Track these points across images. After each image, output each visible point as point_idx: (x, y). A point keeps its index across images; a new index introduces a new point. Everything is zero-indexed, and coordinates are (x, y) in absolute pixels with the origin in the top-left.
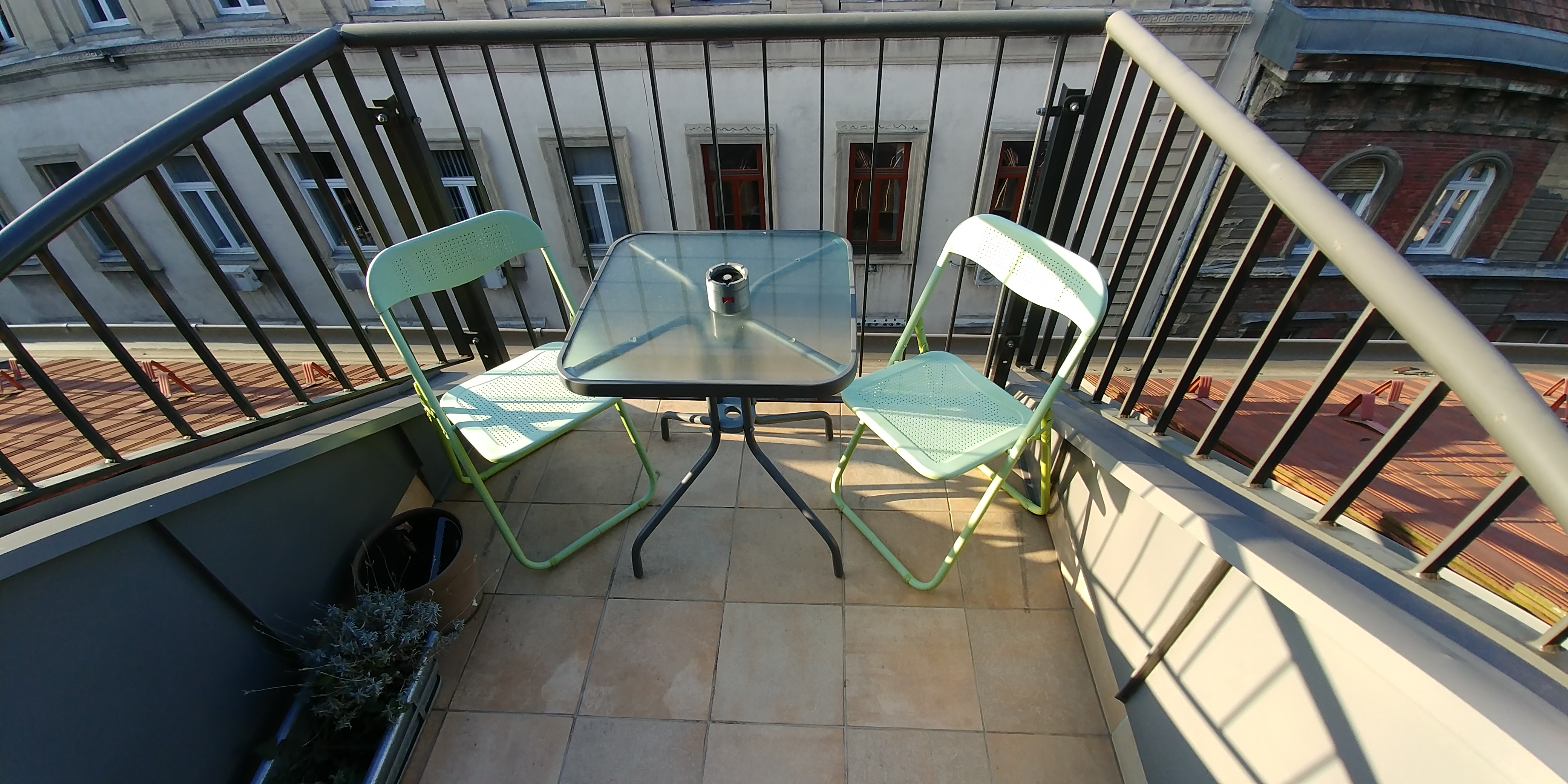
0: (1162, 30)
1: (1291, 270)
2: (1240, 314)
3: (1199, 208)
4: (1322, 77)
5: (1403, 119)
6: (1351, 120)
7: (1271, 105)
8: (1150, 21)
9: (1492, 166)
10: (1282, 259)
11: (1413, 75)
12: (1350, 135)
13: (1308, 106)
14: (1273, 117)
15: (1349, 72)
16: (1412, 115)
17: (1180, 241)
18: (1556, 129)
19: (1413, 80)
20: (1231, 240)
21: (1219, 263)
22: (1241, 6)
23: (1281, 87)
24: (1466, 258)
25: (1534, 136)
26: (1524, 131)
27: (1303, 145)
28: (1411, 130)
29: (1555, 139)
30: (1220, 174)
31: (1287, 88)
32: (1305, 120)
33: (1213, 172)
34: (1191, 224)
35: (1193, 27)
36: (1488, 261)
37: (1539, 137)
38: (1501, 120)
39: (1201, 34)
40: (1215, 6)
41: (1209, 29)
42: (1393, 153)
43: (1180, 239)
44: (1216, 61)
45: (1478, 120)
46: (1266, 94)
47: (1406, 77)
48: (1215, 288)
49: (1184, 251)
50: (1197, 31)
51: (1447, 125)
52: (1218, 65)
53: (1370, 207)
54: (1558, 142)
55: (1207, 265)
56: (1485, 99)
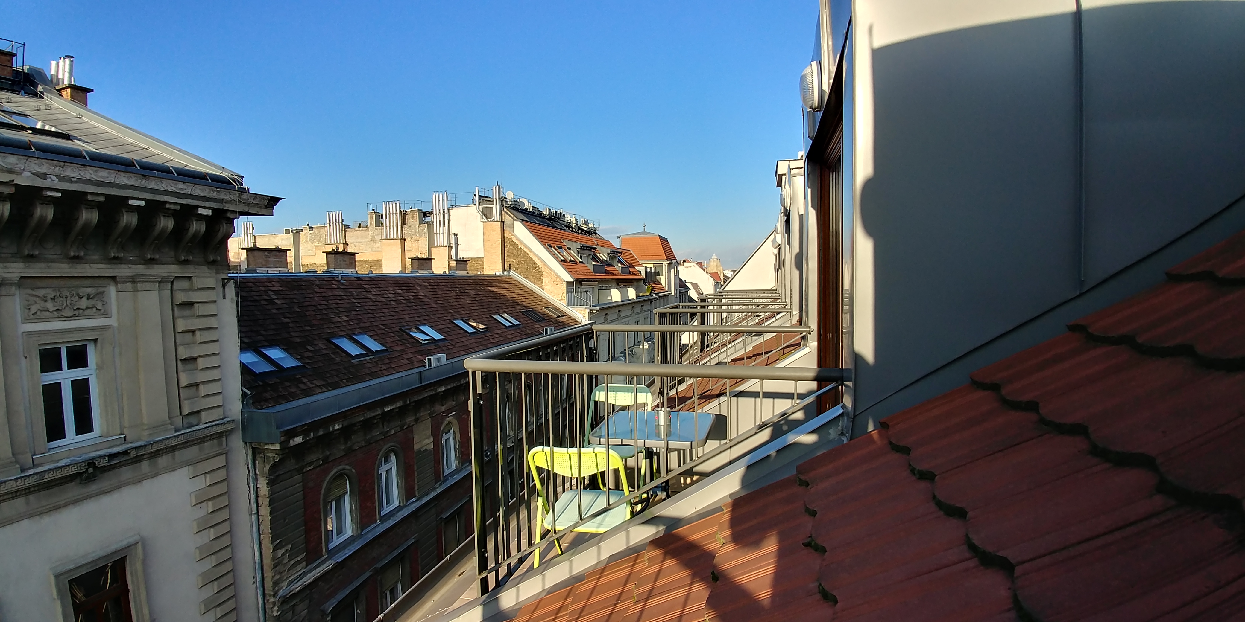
0: (175, 448)
1: (336, 559)
2: (322, 608)
3: (257, 554)
4: (299, 440)
5: (343, 448)
6: (319, 459)
7: (274, 467)
8: (164, 444)
9: (391, 453)
10: (326, 556)
11: (341, 423)
12: (322, 467)
13: (293, 461)
14: (277, 474)
15: (311, 433)
16: (346, 443)
17: (255, 584)
18: (409, 420)
19: (343, 425)
20: (291, 562)
21: (291, 582)
22: (223, 419)
23: (276, 454)
24: (407, 502)
25: (402, 429)
26: (397, 428)
27: (302, 483)
28: (349, 452)
29: (411, 425)
30: (260, 524)
31: (281, 453)
32: (296, 468)
33: (254, 525)
34: (257, 567)
35: (197, 439)
36: (417, 498)
37: (404, 428)
38: (385, 428)
39: (204, 442)
40: (206, 423)
41: (209, 438)
42: (348, 467)
43: (254, 583)
44: (222, 456)
45: (376, 433)
46: (267, 462)
47: (339, 425)
48: (298, 600)
49: (262, 589)
50: (201, 442)
51: (364, 442)
52: (225, 457)
53: (352, 501)
54: (413, 425)
55: (284, 588)
56: (376, 421)
